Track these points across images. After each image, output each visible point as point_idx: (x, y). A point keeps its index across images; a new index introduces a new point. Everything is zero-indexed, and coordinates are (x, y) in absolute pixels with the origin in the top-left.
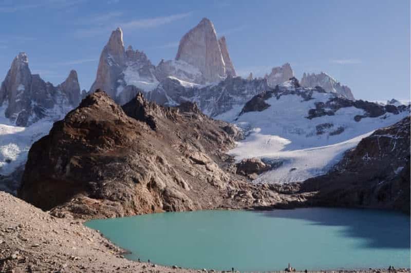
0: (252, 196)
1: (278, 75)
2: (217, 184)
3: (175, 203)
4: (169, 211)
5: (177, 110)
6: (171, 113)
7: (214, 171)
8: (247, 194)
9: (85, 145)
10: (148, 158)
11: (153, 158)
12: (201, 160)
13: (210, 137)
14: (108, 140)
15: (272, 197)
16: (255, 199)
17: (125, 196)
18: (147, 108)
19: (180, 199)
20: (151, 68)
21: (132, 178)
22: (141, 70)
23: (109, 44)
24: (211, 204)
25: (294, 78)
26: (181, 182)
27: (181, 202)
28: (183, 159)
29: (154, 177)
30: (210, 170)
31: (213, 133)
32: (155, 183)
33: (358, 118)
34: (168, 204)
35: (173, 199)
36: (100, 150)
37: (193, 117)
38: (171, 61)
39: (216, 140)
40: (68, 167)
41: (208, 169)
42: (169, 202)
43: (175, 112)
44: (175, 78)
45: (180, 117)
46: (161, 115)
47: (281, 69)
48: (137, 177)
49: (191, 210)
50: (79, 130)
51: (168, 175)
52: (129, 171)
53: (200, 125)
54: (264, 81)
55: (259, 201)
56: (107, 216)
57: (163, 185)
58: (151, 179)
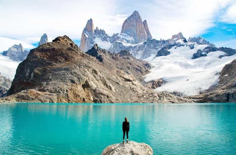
0: (157, 96)
1: (175, 39)
2: (136, 90)
3: (101, 98)
4: (97, 103)
5: (118, 54)
6: (114, 56)
7: (137, 85)
8: (154, 95)
9: (45, 61)
10: (86, 70)
11: (90, 70)
12: (129, 78)
13: (137, 69)
14: (60, 58)
15: (171, 97)
16: (159, 98)
17: (61, 90)
18: (99, 51)
19: (106, 96)
20: (108, 38)
21: (70, 80)
22: (103, 39)
23: (86, 26)
24: (129, 100)
25: (184, 38)
26: (110, 86)
27: (106, 97)
28: (116, 77)
29: (88, 81)
30: (134, 85)
31: (139, 67)
32: (88, 84)
33: (221, 57)
34: (96, 98)
35: (101, 95)
36: (54, 64)
37: (127, 58)
38: (118, 34)
39: (140, 71)
40: (32, 74)
41: (133, 84)
42: (98, 97)
43: (117, 56)
44: (120, 42)
45: (120, 58)
46: (109, 57)
47: (177, 36)
48: (74, 80)
49: (113, 103)
50: (44, 53)
51: (100, 81)
52: (69, 76)
53: (131, 63)
54: (168, 41)
55: (162, 99)
56: (42, 102)
57: (94, 86)
58: (86, 82)
